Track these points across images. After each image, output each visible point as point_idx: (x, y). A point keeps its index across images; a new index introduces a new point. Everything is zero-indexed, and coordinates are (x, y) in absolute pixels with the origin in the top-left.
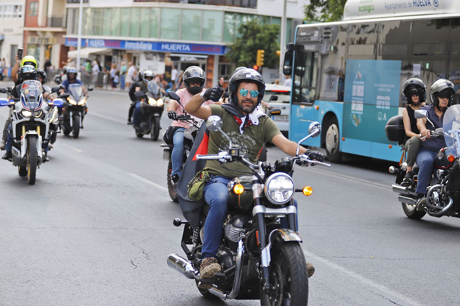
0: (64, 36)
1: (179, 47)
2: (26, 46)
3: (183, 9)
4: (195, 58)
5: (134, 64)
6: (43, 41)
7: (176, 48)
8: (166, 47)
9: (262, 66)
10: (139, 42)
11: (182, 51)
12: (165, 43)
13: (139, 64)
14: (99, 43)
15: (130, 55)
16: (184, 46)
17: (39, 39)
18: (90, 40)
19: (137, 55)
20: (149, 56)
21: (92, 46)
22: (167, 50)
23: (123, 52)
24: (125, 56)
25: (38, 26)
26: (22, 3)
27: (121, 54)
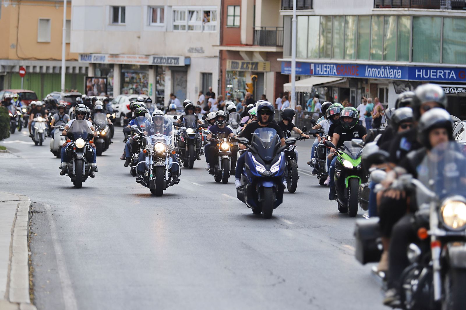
0: (278, 59)
1: (440, 74)
2: (224, 74)
3: (444, 17)
5: (381, 100)
6: (250, 66)
7: (436, 75)
8: (422, 73)
10: (385, 66)
11: (445, 78)
12: (420, 68)
13: (387, 101)
14: (329, 70)
15: (374, 87)
16: (447, 71)
17: (243, 64)
18: (315, 64)
19: (385, 87)
20: (399, 87)
21: (320, 74)
22: (423, 78)
23: (364, 82)
24: (367, 89)
25: (241, 44)
26: (216, 7)
27: (361, 85)
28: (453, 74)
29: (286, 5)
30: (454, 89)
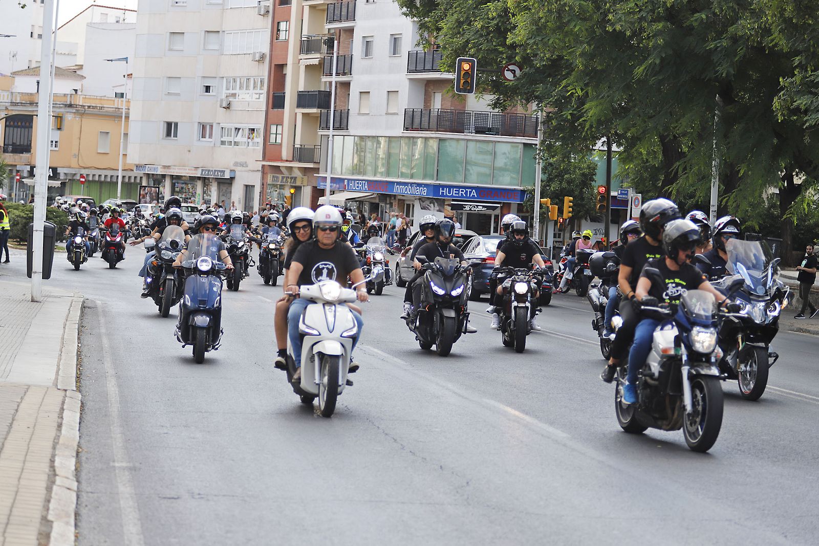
0: (315, 175)
1: (462, 192)
2: (265, 186)
3: (468, 140)
4: (484, 207)
5: (408, 215)
6: (289, 180)
7: (458, 194)
8: (446, 191)
9: (572, 219)
10: (412, 184)
11: (465, 197)
12: (443, 187)
13: (413, 216)
14: (360, 185)
15: (401, 202)
16: (469, 190)
17: (283, 178)
18: (348, 180)
19: (411, 203)
20: (424, 203)
21: (353, 190)
22: (447, 196)
23: (393, 198)
24: (395, 203)
25: (282, 160)
26: (260, 125)
27: (390, 201)
28: (474, 193)
29: (323, 125)
30: (475, 207)
